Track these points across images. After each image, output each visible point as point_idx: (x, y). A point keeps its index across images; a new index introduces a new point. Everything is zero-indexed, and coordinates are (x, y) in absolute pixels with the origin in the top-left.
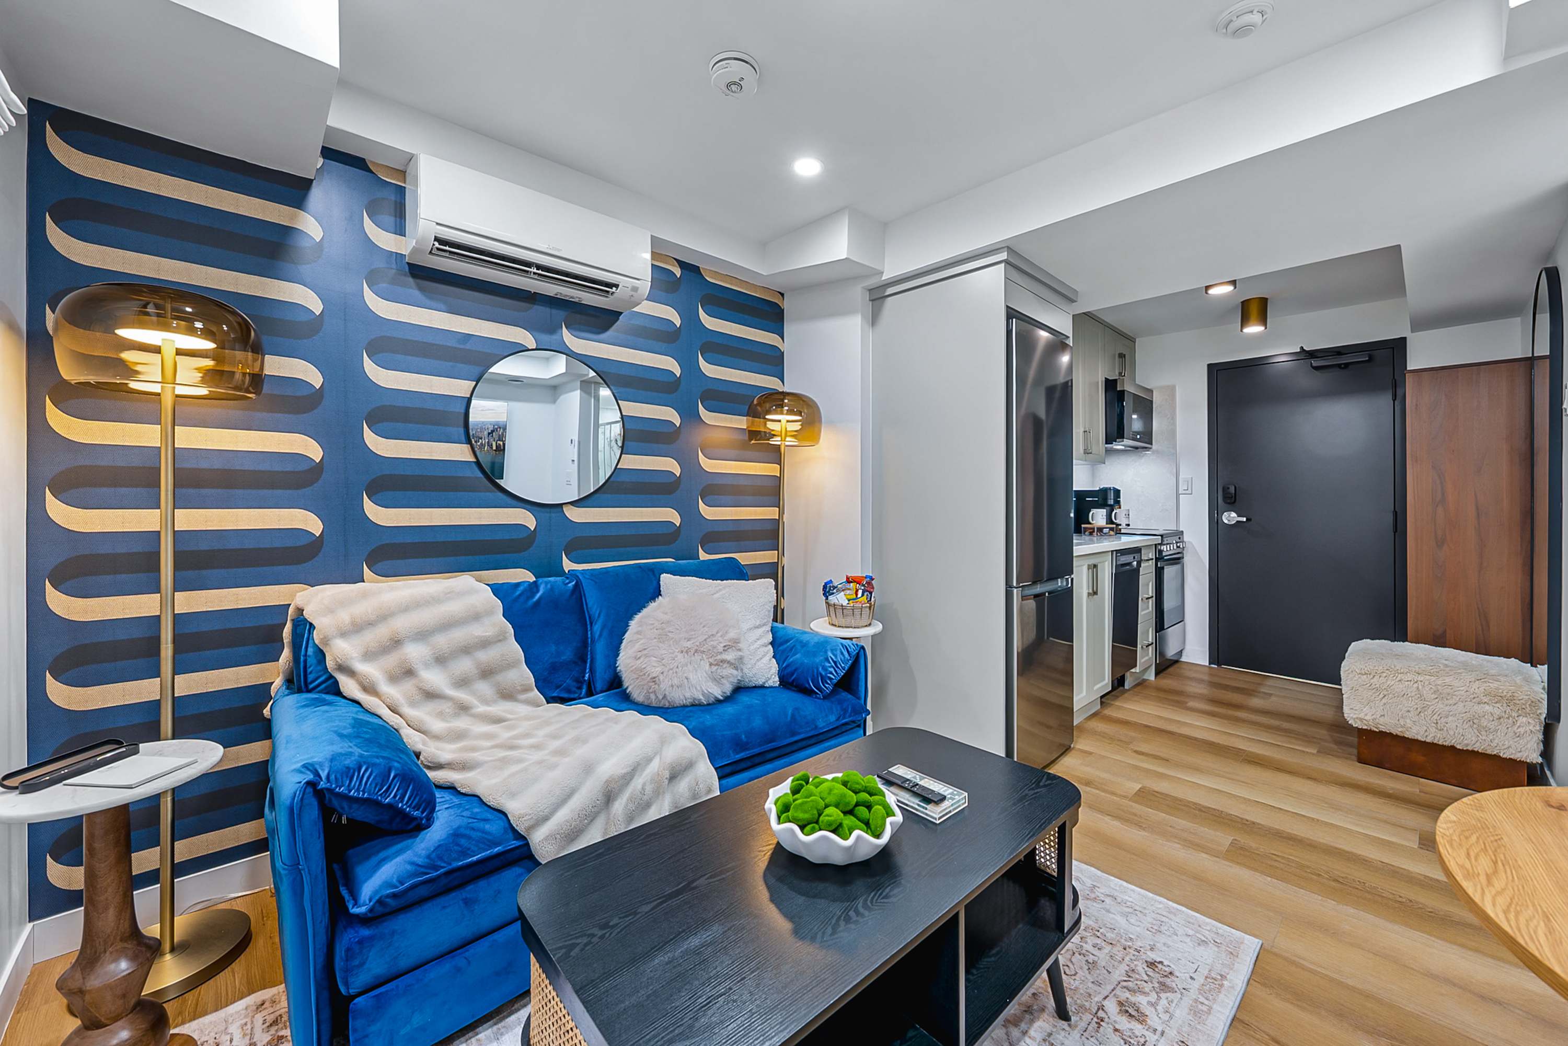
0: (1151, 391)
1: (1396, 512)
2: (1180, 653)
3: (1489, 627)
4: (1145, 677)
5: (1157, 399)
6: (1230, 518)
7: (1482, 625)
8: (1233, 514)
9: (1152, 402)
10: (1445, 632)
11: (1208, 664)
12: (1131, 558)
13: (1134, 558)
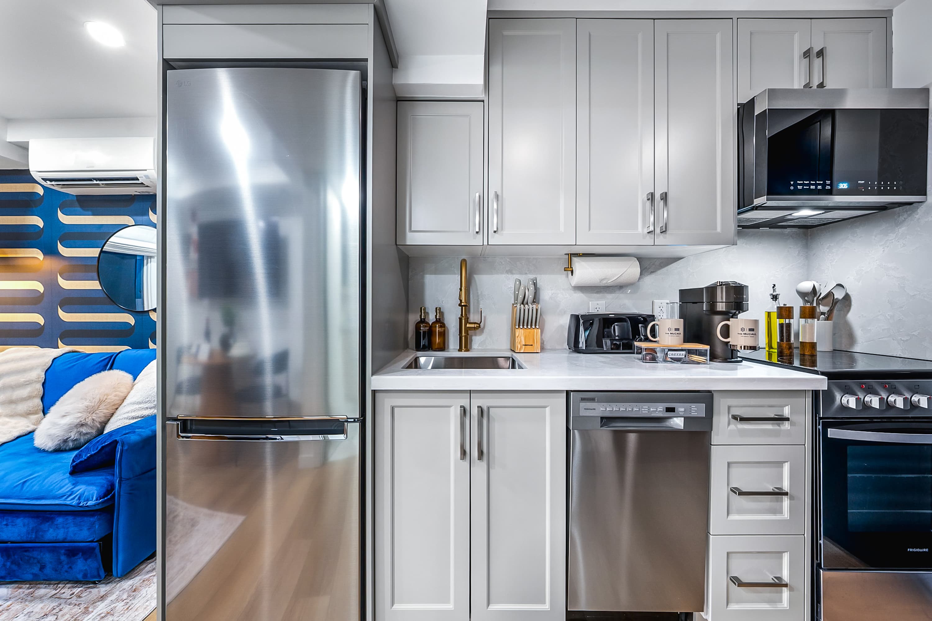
0: (926, 92)
12: (659, 410)
13: (671, 410)
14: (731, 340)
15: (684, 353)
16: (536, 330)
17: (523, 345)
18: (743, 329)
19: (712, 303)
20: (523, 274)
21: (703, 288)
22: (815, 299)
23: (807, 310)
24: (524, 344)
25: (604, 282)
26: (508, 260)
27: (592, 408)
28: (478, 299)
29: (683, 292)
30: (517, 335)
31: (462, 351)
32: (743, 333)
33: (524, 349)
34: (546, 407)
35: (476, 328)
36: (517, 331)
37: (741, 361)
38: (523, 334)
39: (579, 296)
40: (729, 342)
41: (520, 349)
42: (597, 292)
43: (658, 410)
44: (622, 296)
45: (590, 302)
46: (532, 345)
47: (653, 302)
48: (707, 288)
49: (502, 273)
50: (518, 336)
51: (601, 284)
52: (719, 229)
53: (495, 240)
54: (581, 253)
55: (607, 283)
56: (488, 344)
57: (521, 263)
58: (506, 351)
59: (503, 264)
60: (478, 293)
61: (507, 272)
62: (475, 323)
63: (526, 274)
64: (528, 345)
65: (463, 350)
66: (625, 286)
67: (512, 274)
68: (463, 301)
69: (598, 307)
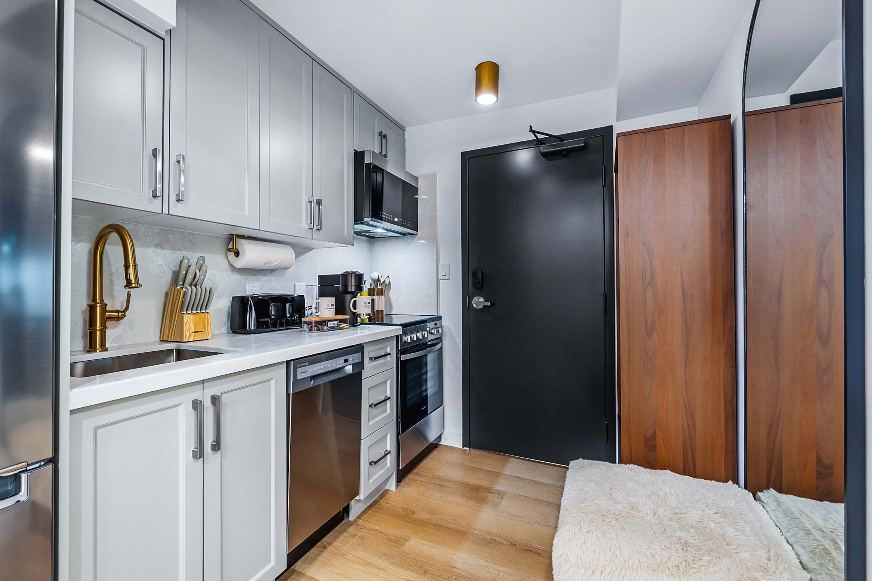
0: (417, 178)
1: (606, 294)
2: (439, 438)
3: (694, 426)
4: (387, 487)
5: (421, 186)
6: (479, 302)
7: (688, 425)
8: (481, 300)
9: (418, 188)
10: (655, 433)
11: (461, 447)
12: (341, 362)
13: (346, 361)
14: (358, 311)
15: (337, 322)
16: (206, 314)
17: (192, 332)
18: (365, 303)
19: (345, 286)
20: (176, 250)
21: (339, 275)
22: (379, 283)
23: (380, 290)
24: (194, 331)
25: (268, 265)
26: (157, 231)
27: (305, 371)
28: (112, 278)
29: (322, 278)
30: (185, 321)
31: (96, 352)
32: (365, 305)
33: (194, 337)
34: (271, 380)
35: (120, 318)
36: (186, 317)
37: (359, 325)
38: (193, 319)
39: (236, 277)
40: (356, 312)
41: (189, 337)
42: (253, 275)
43: (337, 363)
44: (273, 278)
45: (247, 284)
46: (202, 331)
47: (294, 284)
48: (342, 275)
49: (149, 246)
50: (187, 323)
51: (264, 267)
52: (346, 234)
53: (177, 210)
54: (246, 235)
55: (269, 267)
56: (127, 338)
57: (174, 237)
58: (155, 344)
59: (150, 235)
60: (111, 270)
61: (156, 246)
62: (118, 311)
63: (180, 250)
64: (198, 332)
65: (98, 351)
66: (275, 270)
67: (162, 248)
68: (133, 282)
69: (254, 288)
